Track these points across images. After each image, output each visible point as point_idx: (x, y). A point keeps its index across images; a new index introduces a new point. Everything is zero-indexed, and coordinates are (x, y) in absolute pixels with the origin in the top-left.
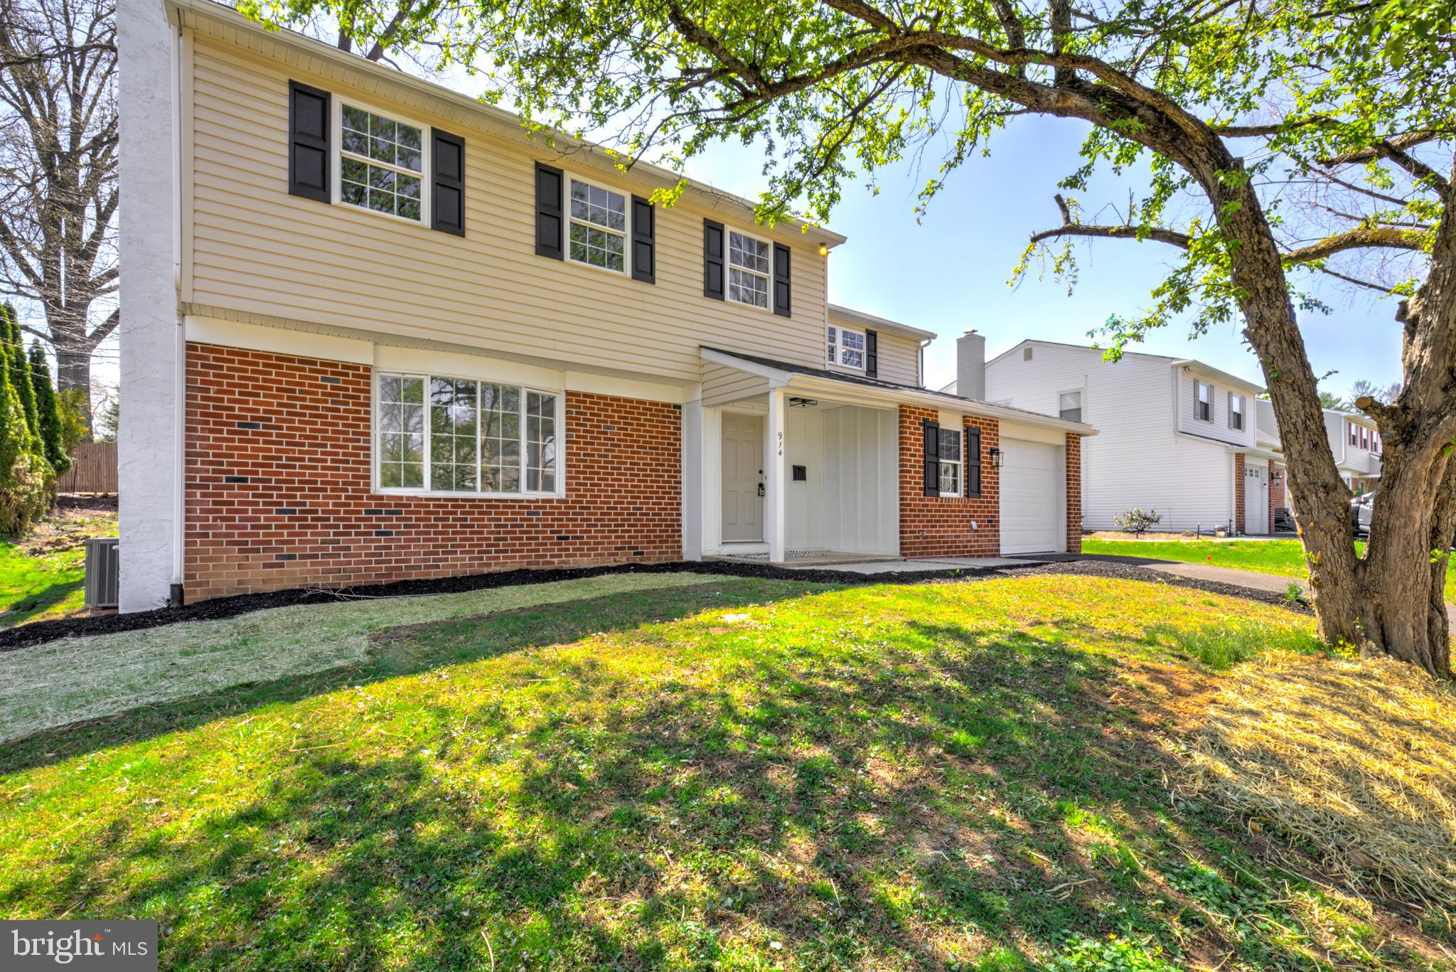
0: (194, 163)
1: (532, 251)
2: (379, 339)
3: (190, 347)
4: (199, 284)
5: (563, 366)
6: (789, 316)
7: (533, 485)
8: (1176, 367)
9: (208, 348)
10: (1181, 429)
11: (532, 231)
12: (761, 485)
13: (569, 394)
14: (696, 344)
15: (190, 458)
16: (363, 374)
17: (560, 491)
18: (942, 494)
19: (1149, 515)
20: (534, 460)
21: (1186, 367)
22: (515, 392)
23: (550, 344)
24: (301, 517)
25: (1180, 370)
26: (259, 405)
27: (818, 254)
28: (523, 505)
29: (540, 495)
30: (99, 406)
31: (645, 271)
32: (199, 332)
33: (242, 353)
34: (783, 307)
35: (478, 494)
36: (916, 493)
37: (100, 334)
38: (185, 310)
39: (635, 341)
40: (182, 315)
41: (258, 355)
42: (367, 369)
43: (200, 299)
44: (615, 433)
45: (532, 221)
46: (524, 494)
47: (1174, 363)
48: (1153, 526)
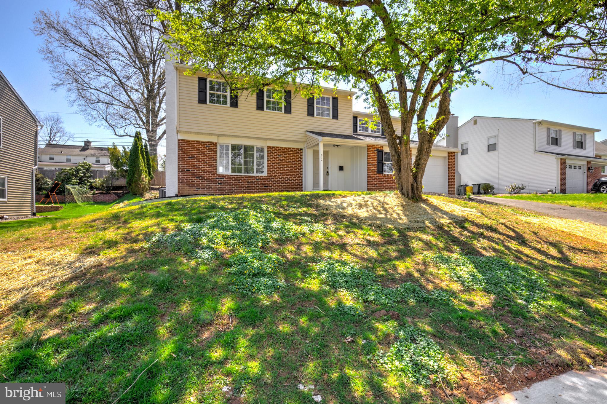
0: (179, 99)
1: (256, 109)
2: (219, 135)
3: (179, 140)
4: (181, 126)
5: (266, 139)
6: (337, 119)
7: (257, 172)
8: (535, 123)
9: (182, 140)
10: (537, 149)
11: (256, 104)
12: (328, 172)
13: (268, 147)
14: (305, 130)
15: (179, 165)
16: (214, 144)
17: (265, 174)
18: (384, 173)
19: (520, 187)
20: (258, 165)
21: (540, 123)
22: (252, 147)
23: (261, 134)
24: (202, 179)
25: (537, 124)
26: (192, 153)
27: (347, 98)
28: (255, 177)
29: (259, 174)
30: (160, 162)
31: (288, 110)
32: (181, 137)
33: (189, 141)
34: (335, 116)
35: (243, 174)
36: (374, 173)
37: (160, 138)
38: (178, 132)
39: (285, 131)
40: (177, 133)
41: (193, 141)
42: (216, 143)
43: (181, 129)
44: (282, 157)
45: (256, 101)
46: (255, 174)
47: (534, 121)
48: (522, 191)
